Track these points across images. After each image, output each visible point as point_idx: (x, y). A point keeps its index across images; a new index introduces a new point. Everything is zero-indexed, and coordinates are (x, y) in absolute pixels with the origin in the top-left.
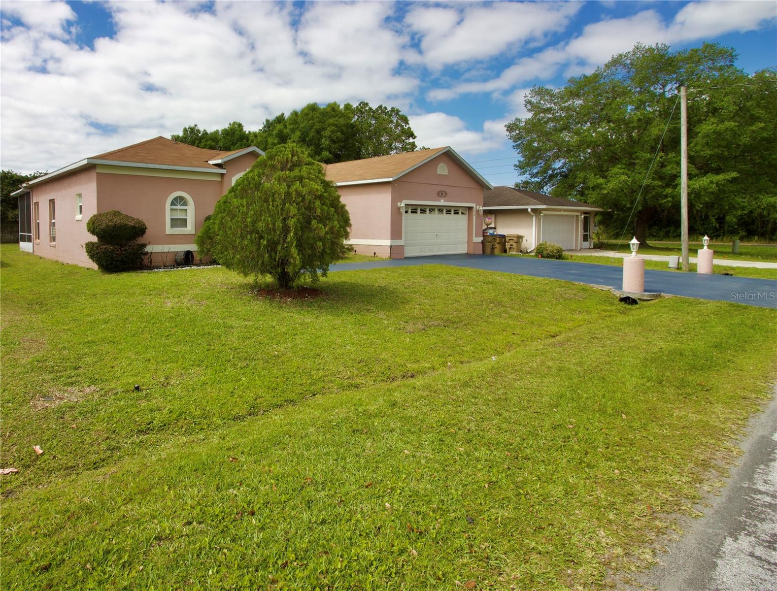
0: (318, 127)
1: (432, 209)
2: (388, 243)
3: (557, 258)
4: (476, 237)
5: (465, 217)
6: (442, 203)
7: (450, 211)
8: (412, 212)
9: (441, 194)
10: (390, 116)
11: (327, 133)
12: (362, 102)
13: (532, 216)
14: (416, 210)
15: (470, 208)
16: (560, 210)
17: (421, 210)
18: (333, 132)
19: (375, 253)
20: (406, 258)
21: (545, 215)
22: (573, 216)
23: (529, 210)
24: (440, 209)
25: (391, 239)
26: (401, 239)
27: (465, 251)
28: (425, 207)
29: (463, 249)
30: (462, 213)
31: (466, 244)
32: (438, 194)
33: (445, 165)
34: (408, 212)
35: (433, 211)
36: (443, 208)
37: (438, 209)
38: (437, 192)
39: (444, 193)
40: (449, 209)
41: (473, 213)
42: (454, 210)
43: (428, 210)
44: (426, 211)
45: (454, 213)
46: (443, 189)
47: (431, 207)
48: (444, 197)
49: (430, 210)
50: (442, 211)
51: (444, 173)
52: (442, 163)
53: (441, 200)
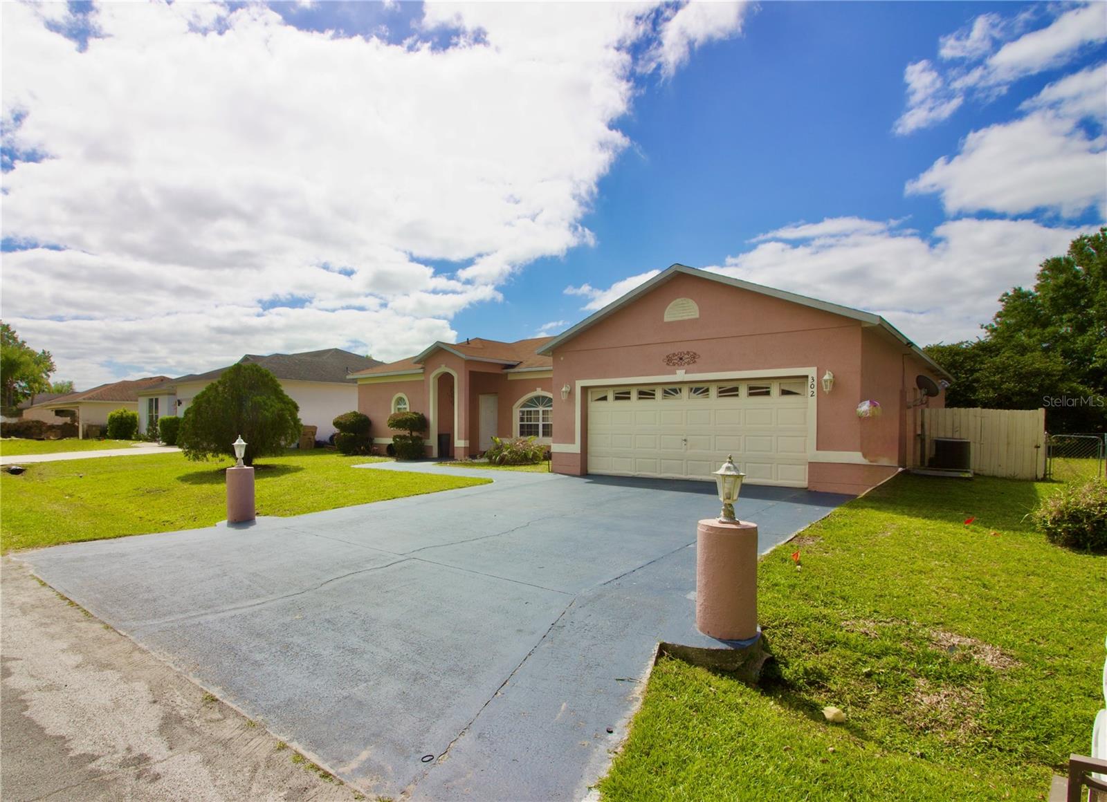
1: (672, 390)
4: (818, 449)
5: (799, 402)
6: (680, 375)
7: (736, 389)
8: (617, 398)
9: (674, 361)
14: (629, 393)
15: (802, 379)
17: (641, 393)
24: (700, 389)
25: (554, 442)
26: (573, 441)
27: (805, 484)
28: (653, 387)
29: (799, 478)
30: (785, 392)
31: (803, 467)
32: (669, 360)
33: (690, 301)
34: (605, 398)
35: (677, 393)
36: (705, 386)
37: (691, 389)
38: (665, 357)
39: (687, 356)
40: (729, 386)
41: (810, 390)
42: (751, 388)
43: (659, 393)
44: (654, 395)
45: (751, 394)
46: (683, 348)
47: (667, 388)
48: (689, 363)
49: (666, 392)
50: (707, 390)
51: (686, 318)
52: (682, 297)
53: (678, 372)
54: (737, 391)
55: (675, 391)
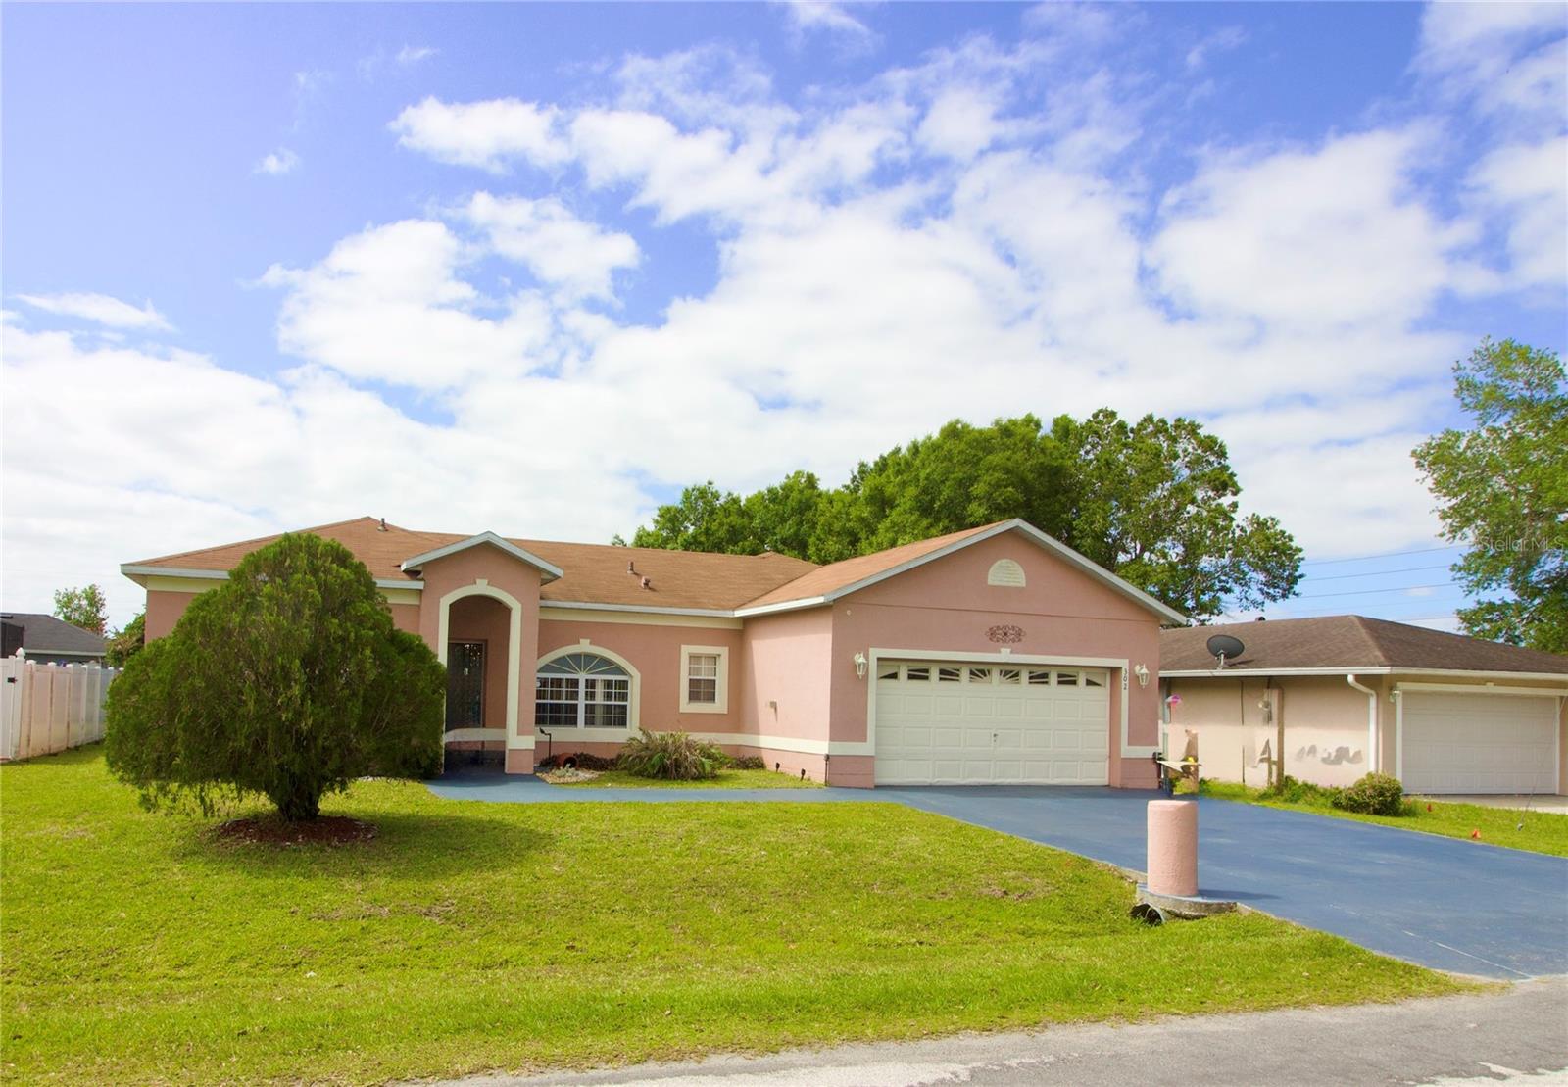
0: (961, 475)
1: (980, 672)
2: (823, 747)
3: (1378, 812)
4: (1129, 744)
5: (1101, 694)
6: (1005, 655)
7: (1045, 676)
8: (911, 677)
9: (999, 635)
10: (1174, 440)
11: (979, 489)
12: (1101, 411)
13: (1367, 696)
14: (927, 671)
15: (1115, 671)
16: (1483, 681)
17: (942, 672)
18: (997, 486)
19: (803, 772)
20: (878, 787)
21: (1406, 693)
22: (1550, 699)
23: (1351, 679)
24: (1011, 673)
25: (832, 739)
26: (863, 738)
27: (1106, 781)
28: (957, 666)
29: (1098, 774)
30: (1089, 683)
31: (1103, 763)
32: (992, 634)
33: (1016, 564)
34: (894, 676)
35: (985, 676)
36: (1016, 669)
37: (1001, 672)
38: (987, 630)
39: (1011, 632)
40: (1040, 671)
41: (1123, 682)
42: (1060, 676)
43: (965, 674)
44: (958, 676)
45: (1060, 683)
46: (1009, 621)
47: (974, 667)
48: (1014, 641)
49: (972, 673)
50: (1017, 675)
51: (1012, 584)
52: (1007, 558)
53: (1002, 650)
54: (1047, 678)
55: (983, 672)
